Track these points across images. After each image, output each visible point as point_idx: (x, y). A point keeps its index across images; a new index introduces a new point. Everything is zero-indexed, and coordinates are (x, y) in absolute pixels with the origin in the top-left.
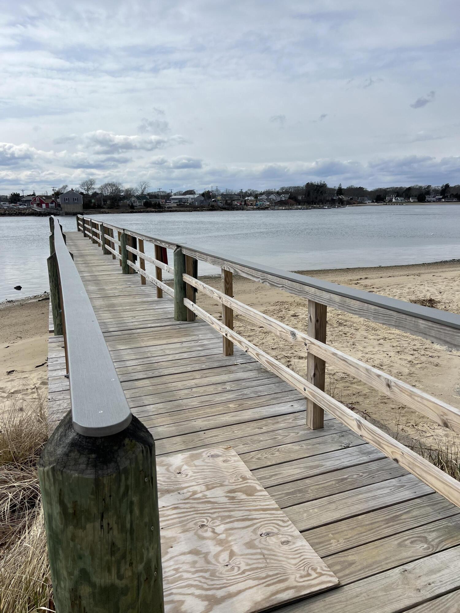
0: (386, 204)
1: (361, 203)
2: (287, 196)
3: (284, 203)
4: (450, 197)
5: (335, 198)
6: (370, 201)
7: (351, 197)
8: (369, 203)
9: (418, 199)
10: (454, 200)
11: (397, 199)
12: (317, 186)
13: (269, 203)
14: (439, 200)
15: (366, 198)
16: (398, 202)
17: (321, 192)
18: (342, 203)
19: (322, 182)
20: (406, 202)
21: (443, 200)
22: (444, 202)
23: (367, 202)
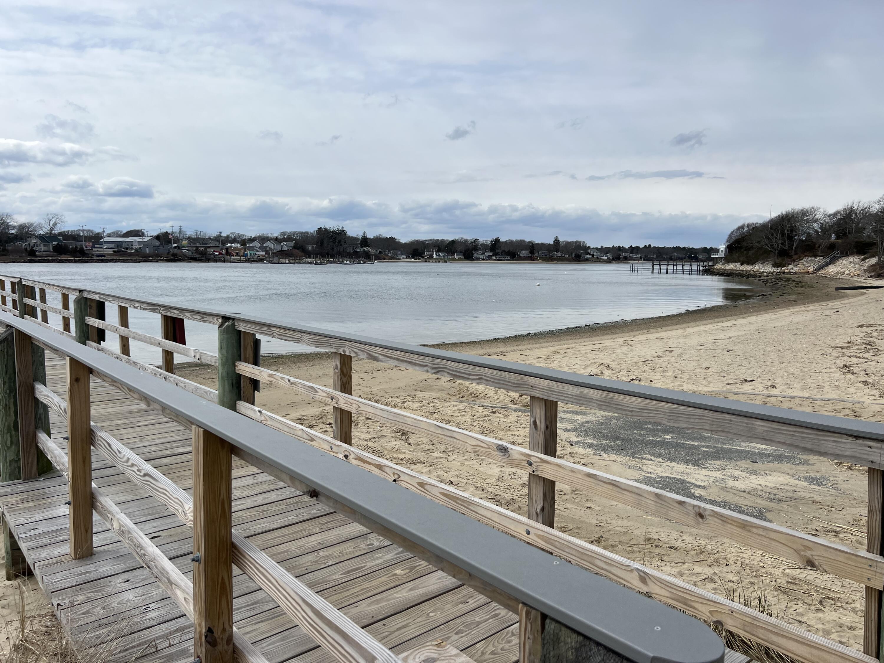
0: (426, 261)
1: (394, 258)
2: (291, 244)
3: (287, 254)
4: (502, 254)
5: (358, 250)
6: (405, 257)
7: (380, 250)
8: (403, 258)
9: (464, 255)
10: (506, 259)
11: (439, 255)
12: (334, 232)
13: (264, 253)
14: (489, 258)
15: (399, 252)
16: (441, 259)
17: (339, 242)
18: (368, 258)
19: (340, 228)
20: (449, 259)
21: (494, 258)
22: (495, 260)
23: (401, 257)
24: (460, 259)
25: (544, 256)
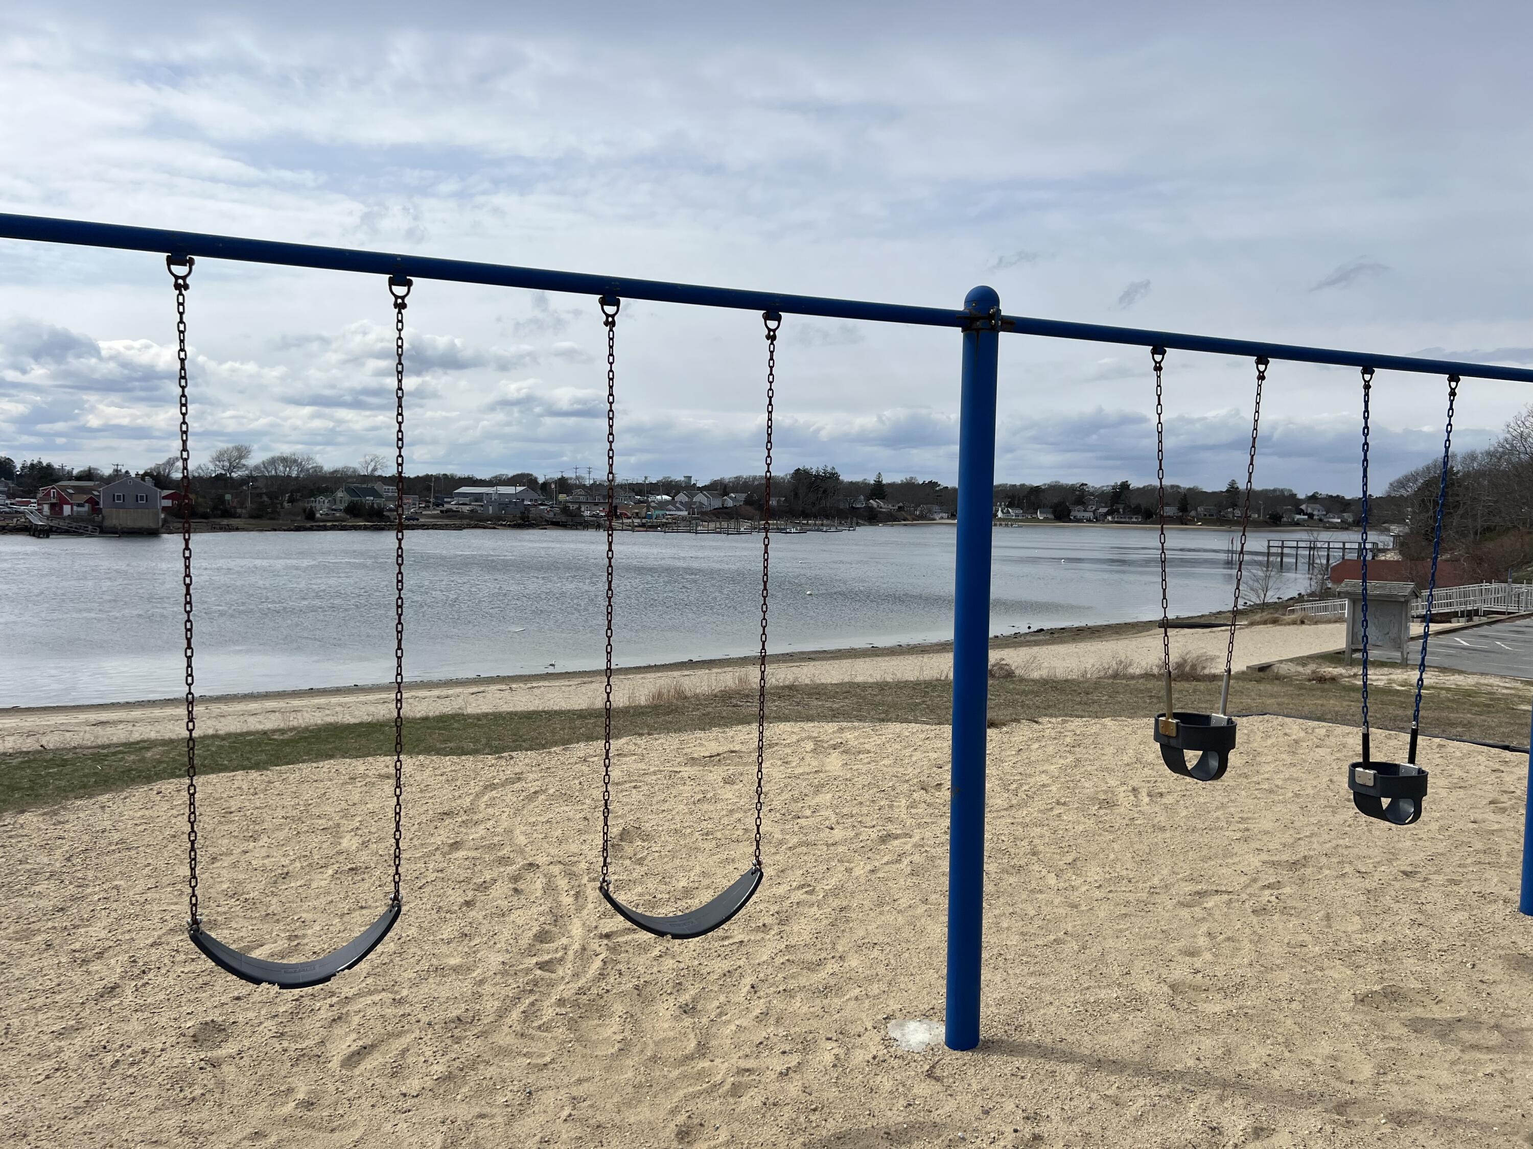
2: (742, 497)
4: (1124, 512)
5: (858, 506)
6: (945, 515)
7: (901, 504)
8: (942, 518)
9: (1054, 513)
10: (1134, 520)
11: (1008, 512)
12: (817, 476)
14: (1098, 519)
15: (936, 508)
16: (1011, 520)
17: (824, 492)
19: (829, 469)
20: (1027, 520)
21: (1110, 518)
22: (1112, 522)
23: (937, 517)
24: (1046, 520)
25: (1208, 517)
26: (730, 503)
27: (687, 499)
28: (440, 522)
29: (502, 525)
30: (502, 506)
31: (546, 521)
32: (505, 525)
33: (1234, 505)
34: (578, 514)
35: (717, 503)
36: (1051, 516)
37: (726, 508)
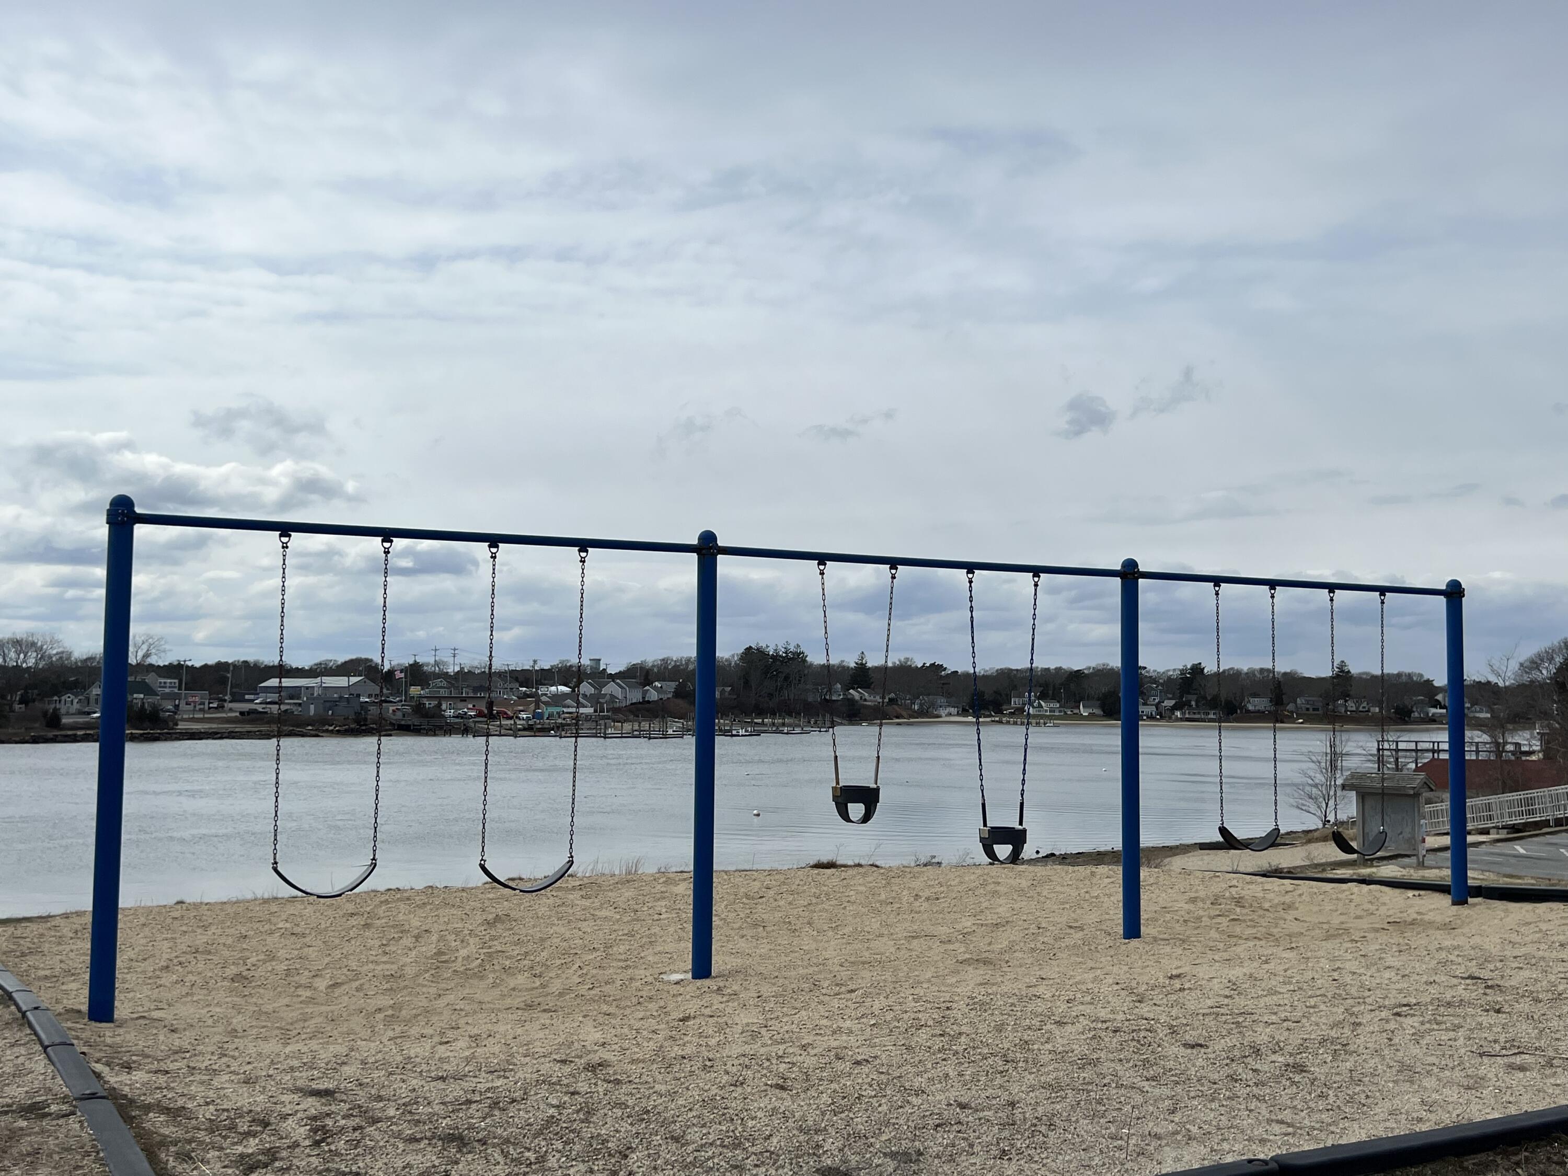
1: (923, 713)
2: (671, 686)
3: (657, 710)
4: (1197, 705)
5: (834, 698)
6: (954, 711)
7: (892, 695)
8: (950, 714)
9: (1103, 707)
10: (1211, 716)
11: (1040, 706)
12: (776, 657)
14: (1167, 715)
15: (941, 700)
16: (1042, 717)
17: (786, 678)
19: (792, 649)
20: (1066, 717)
21: (1178, 714)
22: (1181, 720)
23: (943, 712)
24: (1092, 717)
25: (1311, 711)
26: (653, 695)
27: (592, 691)
28: (239, 728)
29: (327, 731)
30: (328, 704)
31: (391, 724)
32: (332, 731)
33: (1346, 696)
34: (437, 713)
35: (635, 696)
36: (1098, 711)
37: (648, 702)
